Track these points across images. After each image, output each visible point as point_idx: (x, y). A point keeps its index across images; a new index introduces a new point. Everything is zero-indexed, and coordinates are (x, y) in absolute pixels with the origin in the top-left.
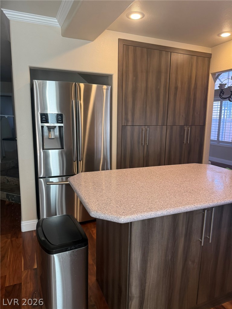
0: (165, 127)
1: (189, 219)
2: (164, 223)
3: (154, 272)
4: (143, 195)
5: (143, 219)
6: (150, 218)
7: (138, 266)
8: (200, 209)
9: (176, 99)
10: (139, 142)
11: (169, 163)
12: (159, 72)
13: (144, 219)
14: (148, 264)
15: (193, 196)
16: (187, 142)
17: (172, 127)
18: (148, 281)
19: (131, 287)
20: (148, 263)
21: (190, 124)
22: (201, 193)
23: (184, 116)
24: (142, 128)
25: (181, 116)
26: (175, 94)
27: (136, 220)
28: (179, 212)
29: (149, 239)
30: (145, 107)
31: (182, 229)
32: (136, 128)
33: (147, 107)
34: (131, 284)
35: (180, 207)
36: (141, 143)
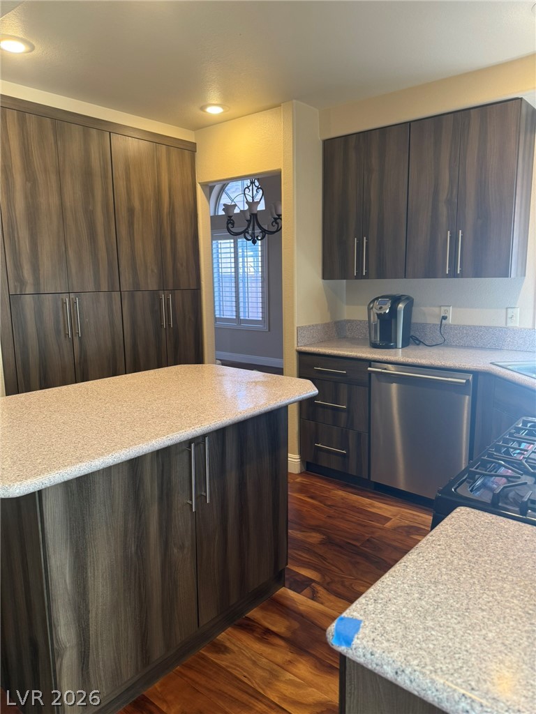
0: (116, 295)
1: (163, 465)
2: (113, 483)
3: (103, 586)
4: (66, 437)
5: (63, 481)
6: (78, 476)
7: (68, 581)
8: (178, 441)
9: (133, 234)
10: (58, 332)
11: (136, 368)
12: (88, 174)
13: (66, 479)
14: (89, 572)
15: (168, 422)
16: (170, 325)
17: (132, 294)
18: (92, 608)
19: (56, 629)
20: (89, 570)
21: (171, 287)
22: (183, 414)
23: (156, 271)
24: (62, 299)
25: (149, 271)
26: (131, 224)
27: (49, 486)
28: (138, 455)
29: (83, 520)
30: (64, 249)
31: (151, 488)
32: (48, 301)
33: (70, 252)
34: (56, 623)
35: (141, 445)
36: (65, 332)
